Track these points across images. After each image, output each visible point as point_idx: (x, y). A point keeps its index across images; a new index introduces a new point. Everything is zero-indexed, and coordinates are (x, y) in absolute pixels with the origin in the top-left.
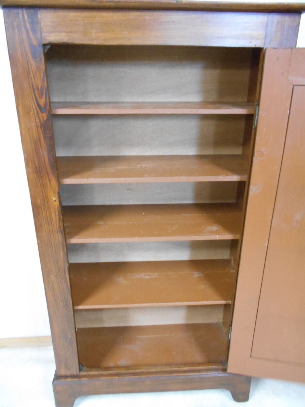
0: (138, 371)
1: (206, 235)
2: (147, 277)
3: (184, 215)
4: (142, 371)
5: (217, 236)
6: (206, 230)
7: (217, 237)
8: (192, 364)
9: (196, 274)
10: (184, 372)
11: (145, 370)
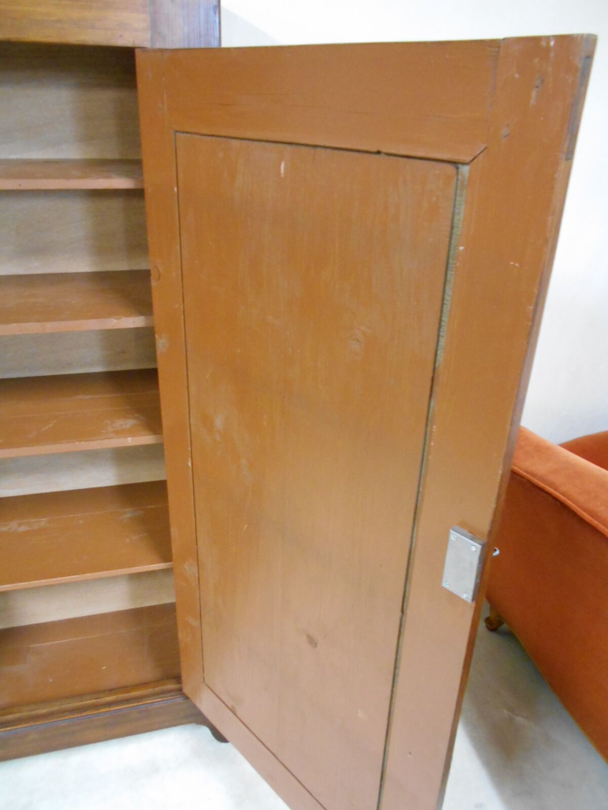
0: (10, 717)
1: (105, 439)
2: (23, 529)
3: (81, 397)
4: (18, 715)
5: (129, 439)
6: (110, 429)
7: (130, 441)
8: (126, 687)
9: (128, 513)
10: (110, 704)
11: (25, 714)
